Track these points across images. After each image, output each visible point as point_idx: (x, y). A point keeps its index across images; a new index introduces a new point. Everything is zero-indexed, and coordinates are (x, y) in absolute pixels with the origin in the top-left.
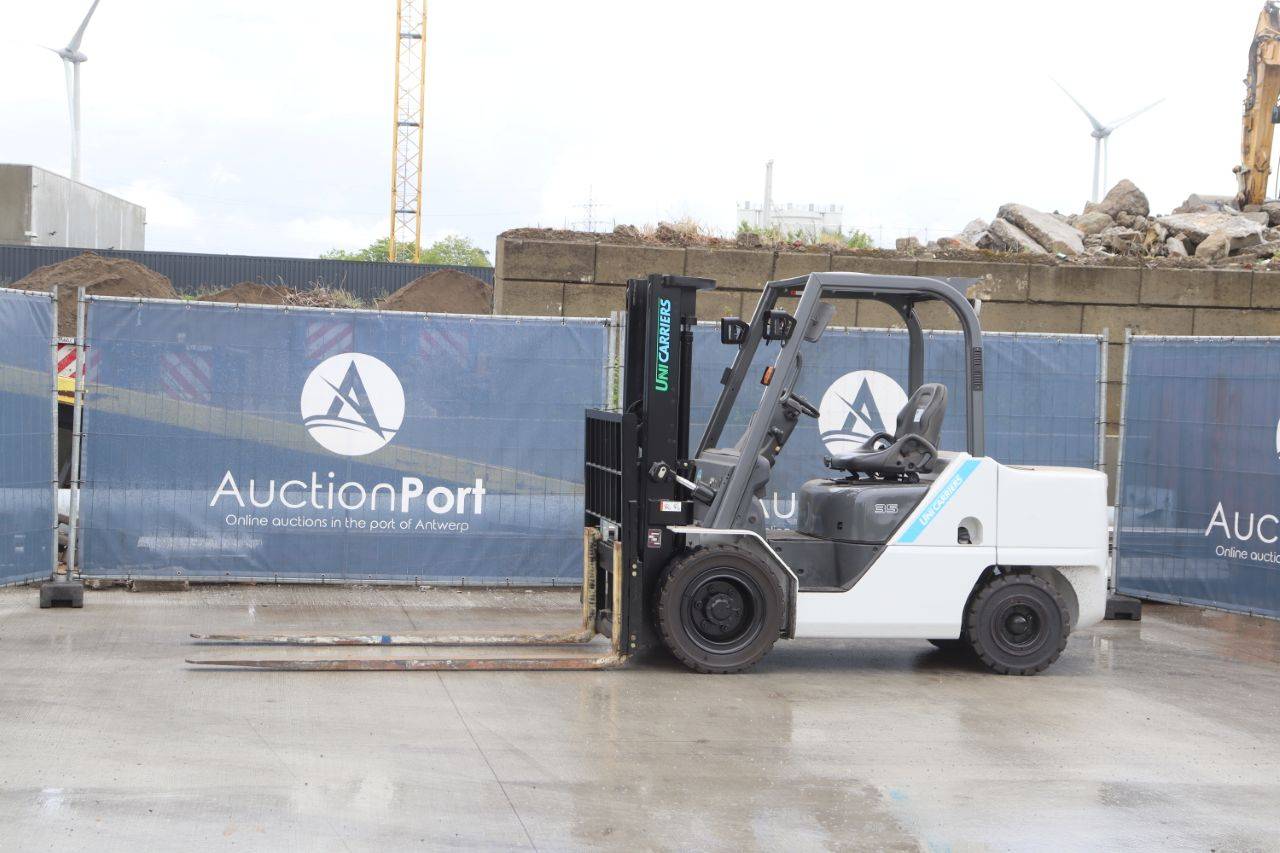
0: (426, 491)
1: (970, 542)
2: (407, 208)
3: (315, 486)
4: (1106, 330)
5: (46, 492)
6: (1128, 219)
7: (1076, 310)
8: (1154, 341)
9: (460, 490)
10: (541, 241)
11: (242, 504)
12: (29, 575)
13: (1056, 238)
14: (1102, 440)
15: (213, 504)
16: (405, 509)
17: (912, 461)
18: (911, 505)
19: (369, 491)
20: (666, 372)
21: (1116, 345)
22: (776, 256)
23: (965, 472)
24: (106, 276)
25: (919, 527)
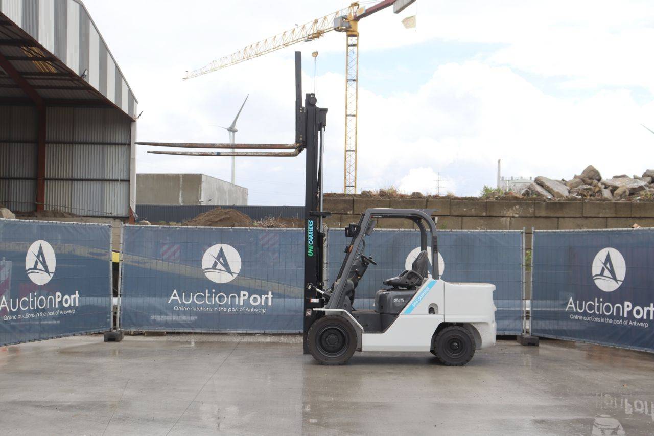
0: (249, 297)
1: (434, 313)
2: (351, 185)
3: (207, 295)
4: (524, 228)
5: (107, 299)
6: (589, 181)
7: (556, 220)
8: (544, 232)
9: (263, 296)
10: (331, 198)
11: (180, 302)
12: (100, 329)
13: (556, 190)
14: (524, 273)
15: (169, 302)
16: (241, 303)
17: (413, 281)
18: (409, 299)
19: (228, 297)
20: (312, 248)
21: (528, 233)
22: (427, 201)
23: (431, 285)
24: (224, 216)
25: (412, 308)
